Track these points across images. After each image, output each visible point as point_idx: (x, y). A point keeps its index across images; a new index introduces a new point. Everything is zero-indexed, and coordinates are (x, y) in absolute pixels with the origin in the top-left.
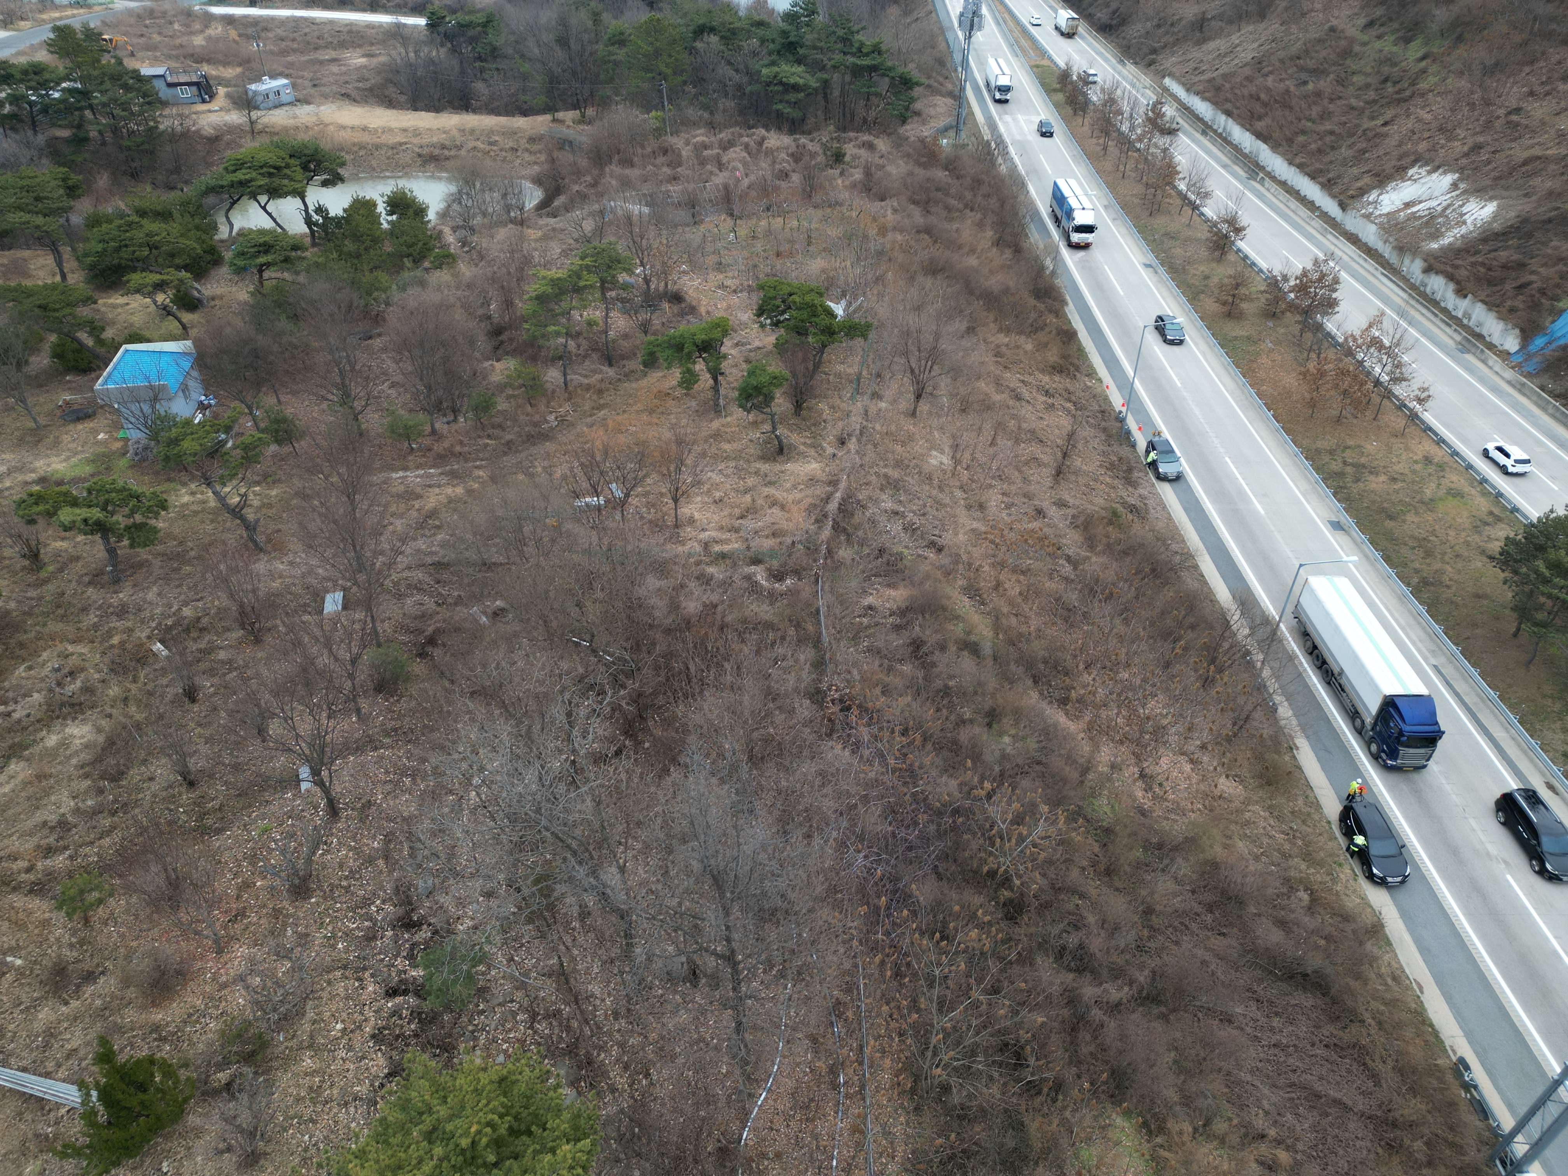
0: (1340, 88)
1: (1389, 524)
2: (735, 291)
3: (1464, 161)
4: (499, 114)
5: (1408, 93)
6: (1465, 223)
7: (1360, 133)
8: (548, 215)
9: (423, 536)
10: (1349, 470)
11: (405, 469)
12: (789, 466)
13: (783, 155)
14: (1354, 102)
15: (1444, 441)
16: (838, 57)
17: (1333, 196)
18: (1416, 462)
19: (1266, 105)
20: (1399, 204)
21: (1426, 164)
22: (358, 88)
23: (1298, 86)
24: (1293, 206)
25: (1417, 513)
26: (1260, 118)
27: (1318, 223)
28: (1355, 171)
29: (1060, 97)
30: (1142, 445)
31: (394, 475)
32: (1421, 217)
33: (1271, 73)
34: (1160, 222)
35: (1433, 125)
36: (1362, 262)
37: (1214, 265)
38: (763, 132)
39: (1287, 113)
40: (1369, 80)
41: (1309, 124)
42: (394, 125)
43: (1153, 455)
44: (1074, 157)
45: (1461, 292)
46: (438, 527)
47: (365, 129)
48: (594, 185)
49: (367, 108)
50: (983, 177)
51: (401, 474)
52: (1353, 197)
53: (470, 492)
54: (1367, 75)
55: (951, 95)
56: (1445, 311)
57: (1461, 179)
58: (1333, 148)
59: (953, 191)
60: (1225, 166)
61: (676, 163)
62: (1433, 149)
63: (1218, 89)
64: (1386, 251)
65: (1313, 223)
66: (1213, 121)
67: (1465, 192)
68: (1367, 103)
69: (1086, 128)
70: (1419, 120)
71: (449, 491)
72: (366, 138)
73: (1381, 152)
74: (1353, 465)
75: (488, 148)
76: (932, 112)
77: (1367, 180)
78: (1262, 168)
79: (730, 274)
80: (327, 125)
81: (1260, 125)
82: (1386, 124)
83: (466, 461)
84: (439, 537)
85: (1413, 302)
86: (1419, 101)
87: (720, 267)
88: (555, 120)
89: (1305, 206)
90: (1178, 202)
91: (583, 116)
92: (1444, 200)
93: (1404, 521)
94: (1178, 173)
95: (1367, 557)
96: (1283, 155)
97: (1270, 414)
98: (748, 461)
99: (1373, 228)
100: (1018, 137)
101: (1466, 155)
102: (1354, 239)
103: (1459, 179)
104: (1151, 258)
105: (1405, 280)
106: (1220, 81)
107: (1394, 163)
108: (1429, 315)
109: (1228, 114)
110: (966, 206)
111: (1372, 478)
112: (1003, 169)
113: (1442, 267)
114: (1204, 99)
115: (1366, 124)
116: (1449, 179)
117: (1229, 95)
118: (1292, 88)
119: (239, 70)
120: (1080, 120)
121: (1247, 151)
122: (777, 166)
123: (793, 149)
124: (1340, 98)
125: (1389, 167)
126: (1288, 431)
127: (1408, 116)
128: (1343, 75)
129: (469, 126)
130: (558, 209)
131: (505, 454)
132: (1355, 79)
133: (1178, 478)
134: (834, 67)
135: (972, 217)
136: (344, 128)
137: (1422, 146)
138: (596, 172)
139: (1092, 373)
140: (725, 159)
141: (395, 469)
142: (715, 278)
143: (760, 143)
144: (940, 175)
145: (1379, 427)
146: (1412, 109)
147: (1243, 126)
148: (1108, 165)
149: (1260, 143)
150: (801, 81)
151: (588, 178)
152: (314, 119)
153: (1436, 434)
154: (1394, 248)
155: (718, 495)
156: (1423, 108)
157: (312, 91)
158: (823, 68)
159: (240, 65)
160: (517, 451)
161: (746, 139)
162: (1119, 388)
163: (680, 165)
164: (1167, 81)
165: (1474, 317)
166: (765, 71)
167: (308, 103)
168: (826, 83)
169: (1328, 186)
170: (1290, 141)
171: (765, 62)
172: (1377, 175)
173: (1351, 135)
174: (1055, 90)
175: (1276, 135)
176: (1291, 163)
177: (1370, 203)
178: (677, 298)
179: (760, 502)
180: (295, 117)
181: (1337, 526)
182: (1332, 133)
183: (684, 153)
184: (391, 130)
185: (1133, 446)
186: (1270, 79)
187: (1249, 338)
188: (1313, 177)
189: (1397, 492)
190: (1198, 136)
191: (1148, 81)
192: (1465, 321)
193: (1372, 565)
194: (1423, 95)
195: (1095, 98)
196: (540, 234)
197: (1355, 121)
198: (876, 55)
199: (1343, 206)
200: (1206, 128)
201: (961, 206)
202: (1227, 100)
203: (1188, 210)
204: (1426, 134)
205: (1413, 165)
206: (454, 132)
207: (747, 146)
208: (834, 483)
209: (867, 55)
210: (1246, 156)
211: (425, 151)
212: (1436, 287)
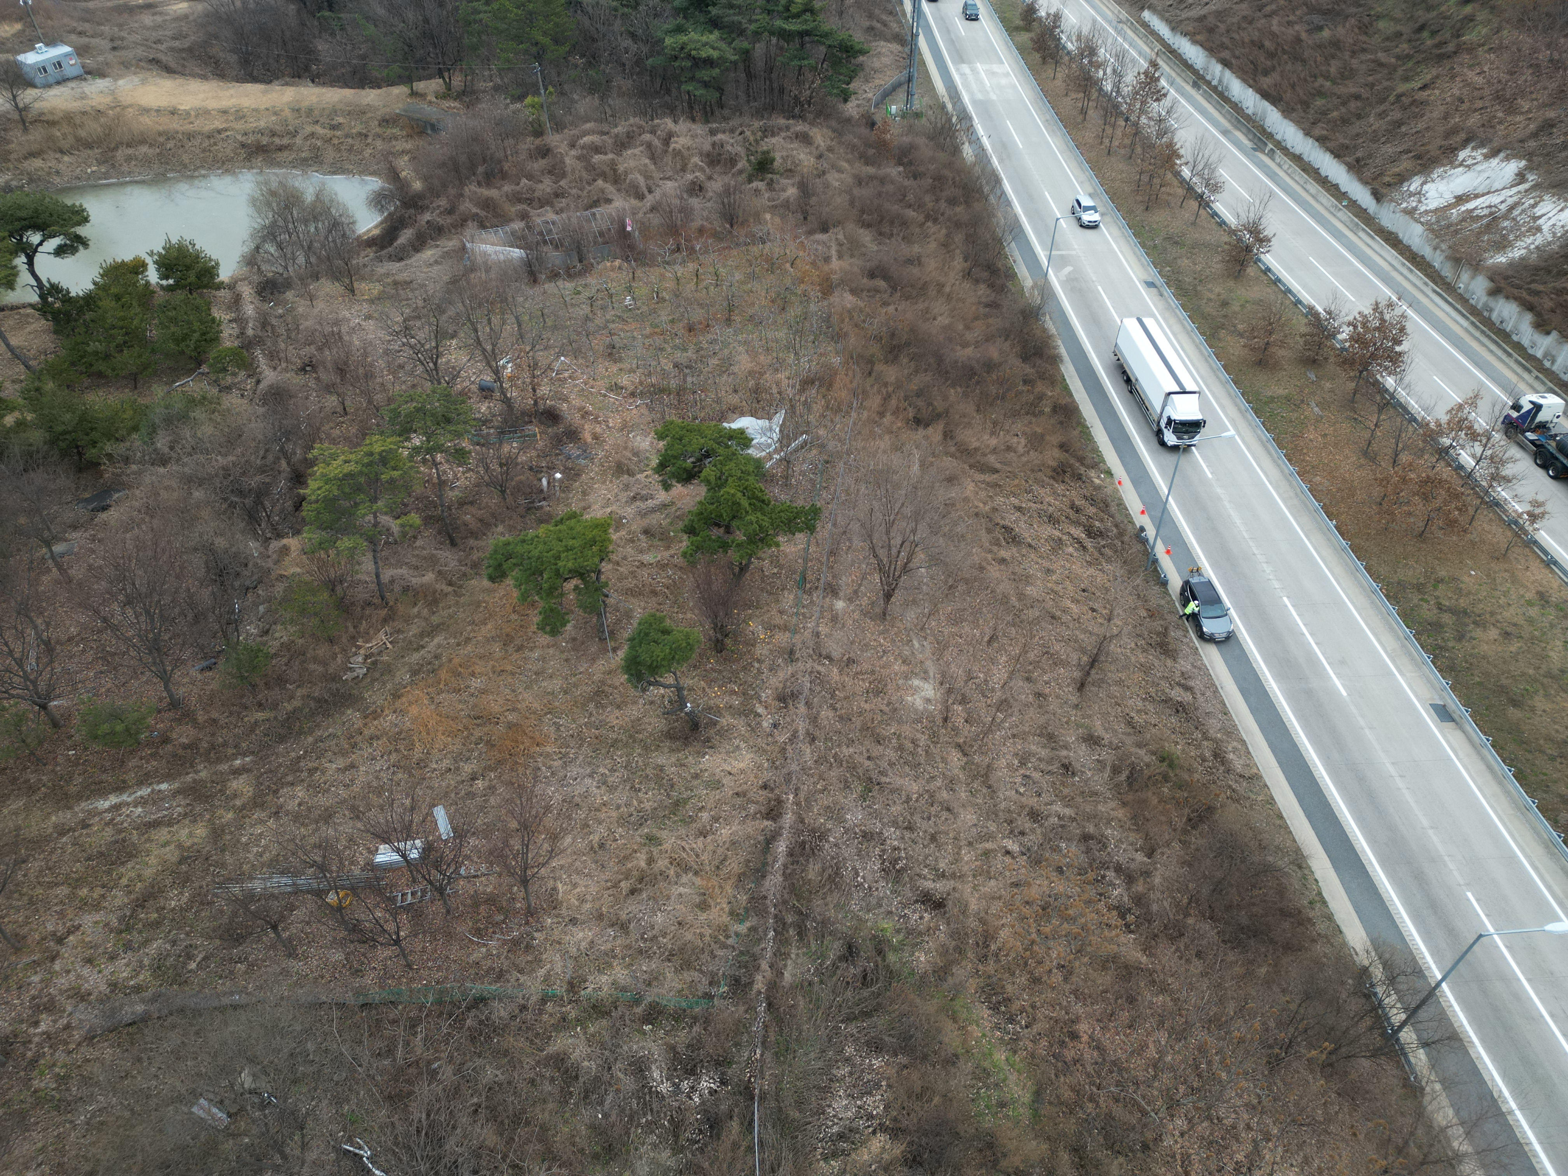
0: (1363, 38)
1: (1514, 713)
2: (633, 395)
3: (1532, 144)
4: (347, 85)
5: (1451, 47)
6: (1539, 229)
7: (1392, 98)
8: (390, 258)
9: (128, 947)
10: (1447, 618)
11: (121, 788)
12: (707, 760)
13: (696, 160)
14: (1381, 56)
15: (1556, 563)
16: (762, 18)
17: (1365, 182)
18: (1530, 603)
19: (1271, 55)
20: (1449, 198)
21: (1482, 145)
22: (172, 49)
23: (1309, 32)
24: (1313, 191)
25: (1547, 695)
26: (1266, 73)
27: (1346, 215)
28: (1389, 149)
29: (1025, 37)
30: (1176, 583)
31: (104, 804)
32: (1481, 218)
33: (1274, 13)
34: (1159, 217)
35: (1487, 92)
36: (1405, 272)
37: (1231, 283)
38: (668, 123)
39: (1299, 67)
40: (1399, 28)
41: (1328, 84)
42: (213, 104)
43: (1192, 607)
44: (1046, 122)
45: (1542, 326)
46: (157, 924)
47: (173, 112)
48: (450, 211)
49: (180, 81)
50: (946, 172)
51: (113, 800)
52: (1389, 185)
53: (217, 833)
54: (1393, 19)
55: (899, 39)
56: (1519, 347)
57: (1529, 168)
58: (1359, 117)
59: (910, 197)
60: (1225, 133)
61: (557, 171)
62: (1489, 124)
63: (1211, 30)
64: (1437, 260)
65: (1340, 214)
66: (1206, 69)
67: (1536, 187)
68: (1398, 57)
69: (1059, 83)
70: (1467, 84)
71: (183, 834)
72: (175, 125)
73: (1421, 126)
74: (1452, 611)
75: (328, 133)
76: (877, 64)
77: (1406, 164)
78: (1270, 136)
79: (626, 365)
80: (125, 108)
81: (1266, 82)
82: (1424, 87)
83: (219, 760)
84: (153, 948)
85: (1478, 334)
86: (1466, 58)
87: (612, 353)
88: (413, 94)
89: (1328, 190)
90: (1181, 192)
91: (449, 87)
92: (1510, 196)
93: (1533, 709)
94: (1179, 157)
95: (1490, 768)
96: (1298, 123)
97: (1332, 524)
98: (646, 748)
99: (1418, 229)
100: (979, 96)
101: (1535, 135)
102: (1392, 240)
103: (1526, 168)
104: (1153, 274)
105: (1463, 300)
106: (1211, 20)
107: (1440, 142)
108: (1499, 353)
109: (1226, 63)
110: (928, 217)
111: (1478, 633)
112: (968, 152)
113: (1516, 291)
114: (1194, 42)
115: (1402, 88)
116: (1513, 167)
117: (1226, 40)
118: (1304, 35)
119: (18, 26)
120: (1050, 72)
121: (1250, 112)
122: (690, 177)
123: (707, 147)
124: (1364, 50)
125: (1433, 148)
126: (1358, 551)
127: (1453, 77)
128: (1366, 20)
129: (305, 104)
130: (403, 248)
131: (282, 739)
132: (1381, 25)
133: (1228, 640)
134: (757, 34)
135: (937, 232)
136: (146, 111)
137: (1474, 120)
138: (452, 191)
139: (1097, 463)
140: (621, 168)
141: (102, 792)
142: (605, 369)
143: (667, 141)
144: (894, 171)
145: (1473, 544)
146: (1457, 69)
147: (1244, 80)
148: (1089, 136)
149: (1266, 104)
150: (715, 54)
151: (443, 202)
152: (108, 100)
153: (1546, 553)
154: (1448, 258)
155: (599, 833)
156: (1471, 67)
157: (110, 57)
158: (742, 33)
159: (20, 19)
160: (300, 733)
161: (647, 137)
162: (1136, 483)
163: (564, 175)
164: (1146, 15)
165: (1560, 360)
166: (669, 41)
167: (102, 75)
168: (746, 55)
169: (1356, 168)
170: (1306, 105)
171: (669, 25)
172: (1419, 157)
173: (1383, 101)
174: (1017, 29)
175: (1288, 96)
176: (1307, 133)
177: (1412, 195)
178: (551, 417)
179: (662, 863)
180: (84, 97)
181: (1443, 713)
182: (1357, 97)
183: (568, 161)
184: (207, 112)
185: (1164, 583)
186: (1275, 21)
187: (1288, 399)
188: (1338, 154)
189: (1515, 657)
190: (1188, 88)
191: (1124, 15)
192: (1547, 364)
193: (1500, 783)
194: (1471, 50)
195: (1070, 46)
196: (376, 289)
197: (1386, 84)
198: (808, 16)
199: (1378, 196)
200: (1198, 79)
201: (921, 218)
202: (1223, 46)
203: (1194, 204)
204: (1479, 104)
205: (1464, 144)
206: (287, 113)
207: (649, 146)
208: (773, 812)
209: (797, 16)
210: (1248, 118)
211: (250, 139)
212: (1506, 314)
